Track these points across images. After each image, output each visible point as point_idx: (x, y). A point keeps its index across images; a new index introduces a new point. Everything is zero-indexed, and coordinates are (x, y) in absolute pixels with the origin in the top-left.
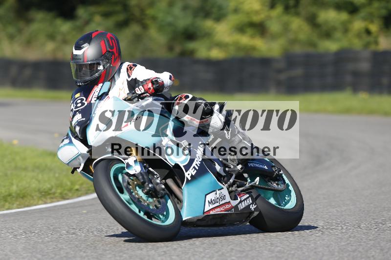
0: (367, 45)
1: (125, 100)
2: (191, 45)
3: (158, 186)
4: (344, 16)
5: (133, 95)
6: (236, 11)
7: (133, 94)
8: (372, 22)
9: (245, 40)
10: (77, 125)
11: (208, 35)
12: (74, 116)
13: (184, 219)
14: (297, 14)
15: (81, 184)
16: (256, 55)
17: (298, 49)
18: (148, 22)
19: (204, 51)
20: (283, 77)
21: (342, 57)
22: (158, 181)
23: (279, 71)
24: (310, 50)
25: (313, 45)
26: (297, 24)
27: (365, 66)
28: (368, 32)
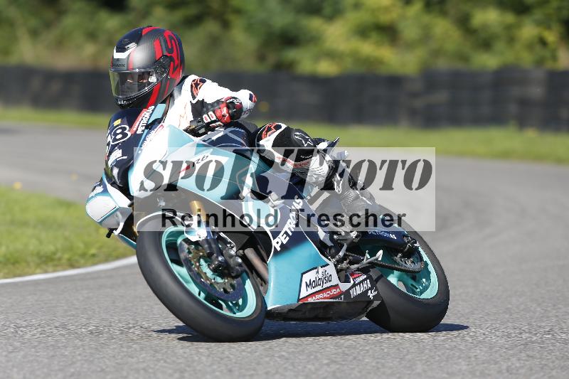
0: (540, 62)
1: (186, 130)
2: (291, 54)
3: (232, 260)
4: (510, 18)
5: (199, 124)
6: (357, 6)
7: (199, 122)
8: (549, 28)
9: (368, 48)
10: (115, 166)
11: (314, 39)
12: (110, 153)
13: (269, 309)
14: (444, 13)
15: (100, 248)
16: (383, 70)
17: (443, 64)
18: (232, 18)
19: (308, 63)
20: (419, 103)
21: (504, 78)
22: (233, 252)
23: (414, 95)
24: (459, 66)
25: (464, 58)
26: (443, 27)
27: (537, 91)
28: (543, 42)
